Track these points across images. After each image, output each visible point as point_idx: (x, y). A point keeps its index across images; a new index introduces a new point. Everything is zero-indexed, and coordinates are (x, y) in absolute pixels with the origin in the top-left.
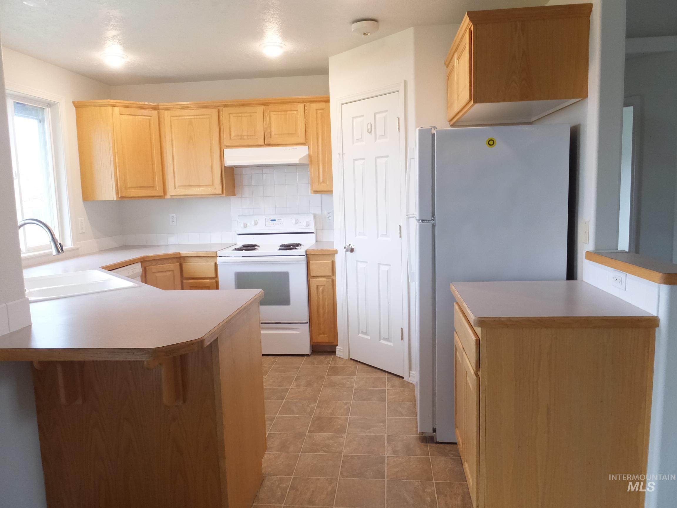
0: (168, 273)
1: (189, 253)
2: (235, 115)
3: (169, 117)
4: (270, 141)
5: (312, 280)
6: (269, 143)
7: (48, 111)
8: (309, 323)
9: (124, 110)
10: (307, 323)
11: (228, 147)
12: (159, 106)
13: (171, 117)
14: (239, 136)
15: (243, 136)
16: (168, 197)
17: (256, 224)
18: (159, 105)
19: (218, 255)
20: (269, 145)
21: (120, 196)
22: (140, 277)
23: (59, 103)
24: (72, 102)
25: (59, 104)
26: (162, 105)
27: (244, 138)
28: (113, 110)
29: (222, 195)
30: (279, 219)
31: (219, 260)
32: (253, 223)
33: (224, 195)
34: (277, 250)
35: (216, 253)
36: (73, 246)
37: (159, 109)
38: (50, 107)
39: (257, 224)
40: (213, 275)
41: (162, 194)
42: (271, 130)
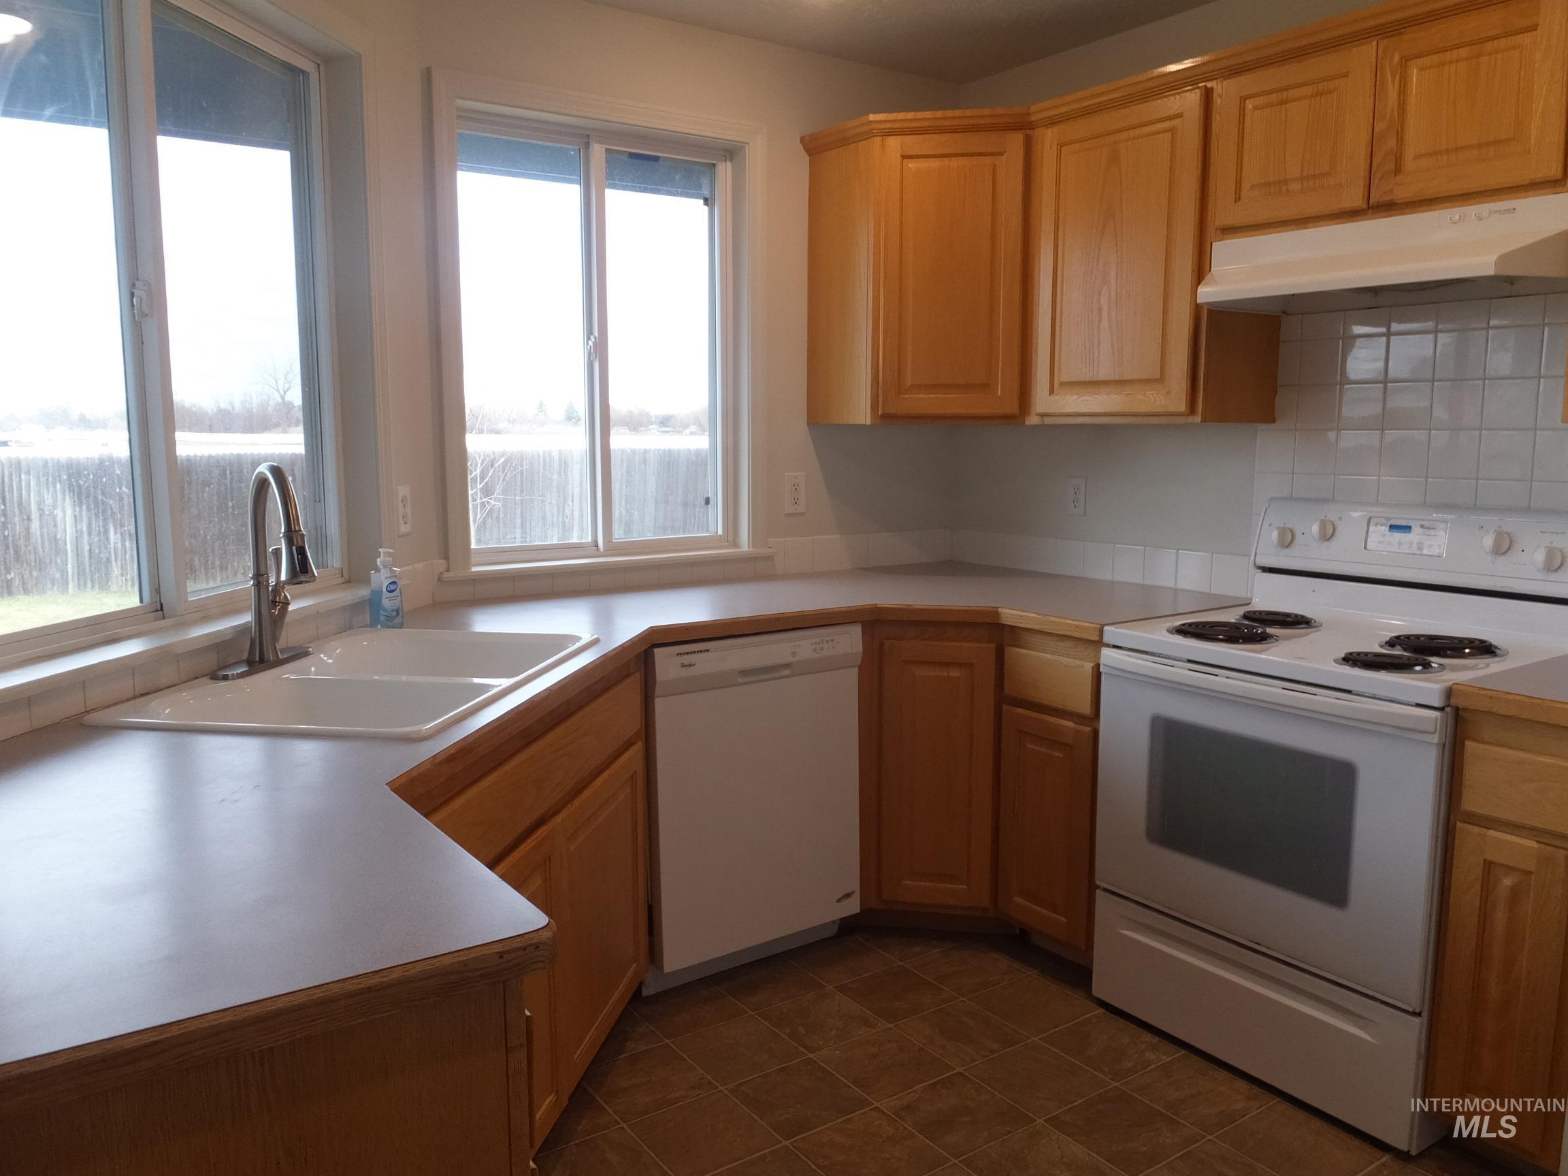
0: (955, 673)
1: (1021, 616)
2: (1260, 101)
3: (1055, 147)
4: (1391, 191)
5: (1468, 834)
6: (1387, 198)
7: (725, 170)
8: (1425, 1014)
9: (914, 143)
10: (1419, 1014)
11: (1229, 231)
12: (1029, 114)
13: (1060, 146)
14: (1269, 184)
15: (1286, 181)
16: (1033, 420)
17: (1328, 534)
18: (1031, 111)
19: (1107, 639)
20: (1389, 208)
21: (880, 414)
22: (856, 670)
23: (748, 143)
24: (799, 139)
25: (747, 146)
26: (1040, 110)
27: (1288, 191)
28: (883, 146)
29: (1190, 419)
30: (1426, 524)
31: (1108, 656)
32: (1315, 528)
33: (1198, 419)
34: (1335, 661)
35: (1101, 632)
36: (751, 549)
37: (1031, 126)
38: (731, 160)
39: (1333, 535)
40: (1086, 709)
41: (1013, 408)
42: (1401, 140)
